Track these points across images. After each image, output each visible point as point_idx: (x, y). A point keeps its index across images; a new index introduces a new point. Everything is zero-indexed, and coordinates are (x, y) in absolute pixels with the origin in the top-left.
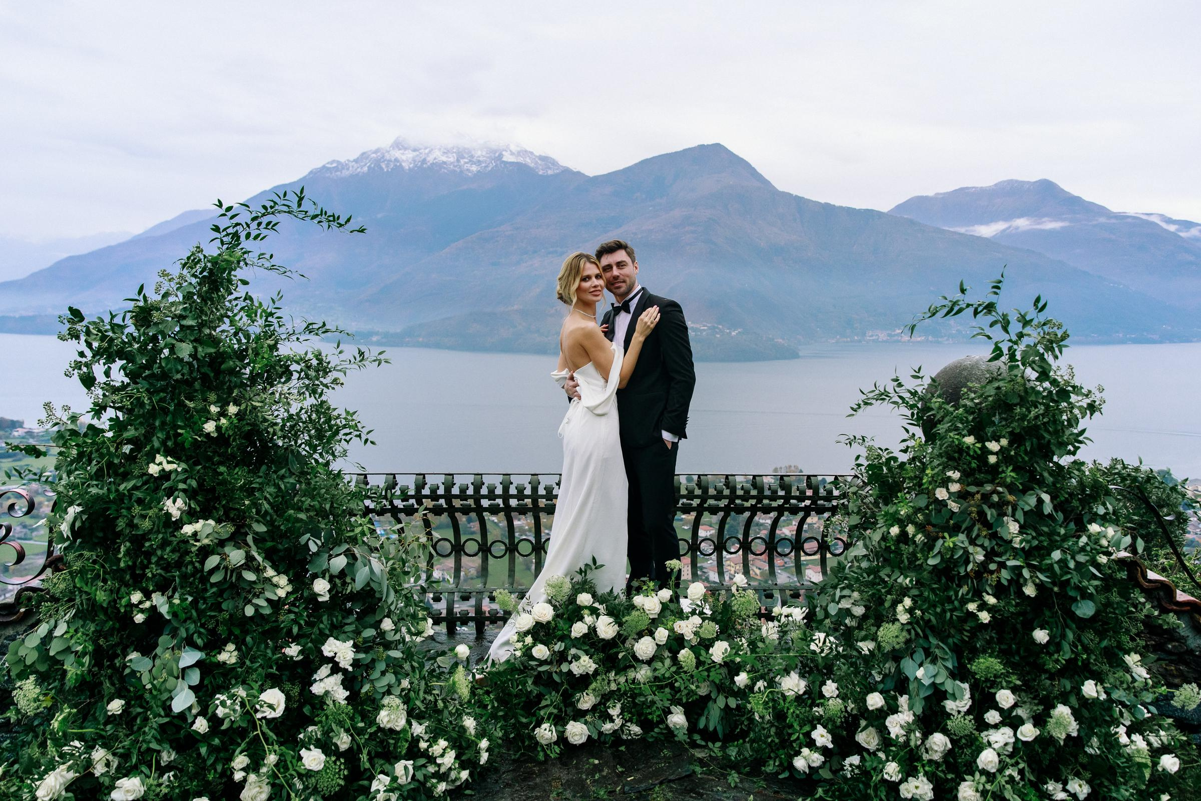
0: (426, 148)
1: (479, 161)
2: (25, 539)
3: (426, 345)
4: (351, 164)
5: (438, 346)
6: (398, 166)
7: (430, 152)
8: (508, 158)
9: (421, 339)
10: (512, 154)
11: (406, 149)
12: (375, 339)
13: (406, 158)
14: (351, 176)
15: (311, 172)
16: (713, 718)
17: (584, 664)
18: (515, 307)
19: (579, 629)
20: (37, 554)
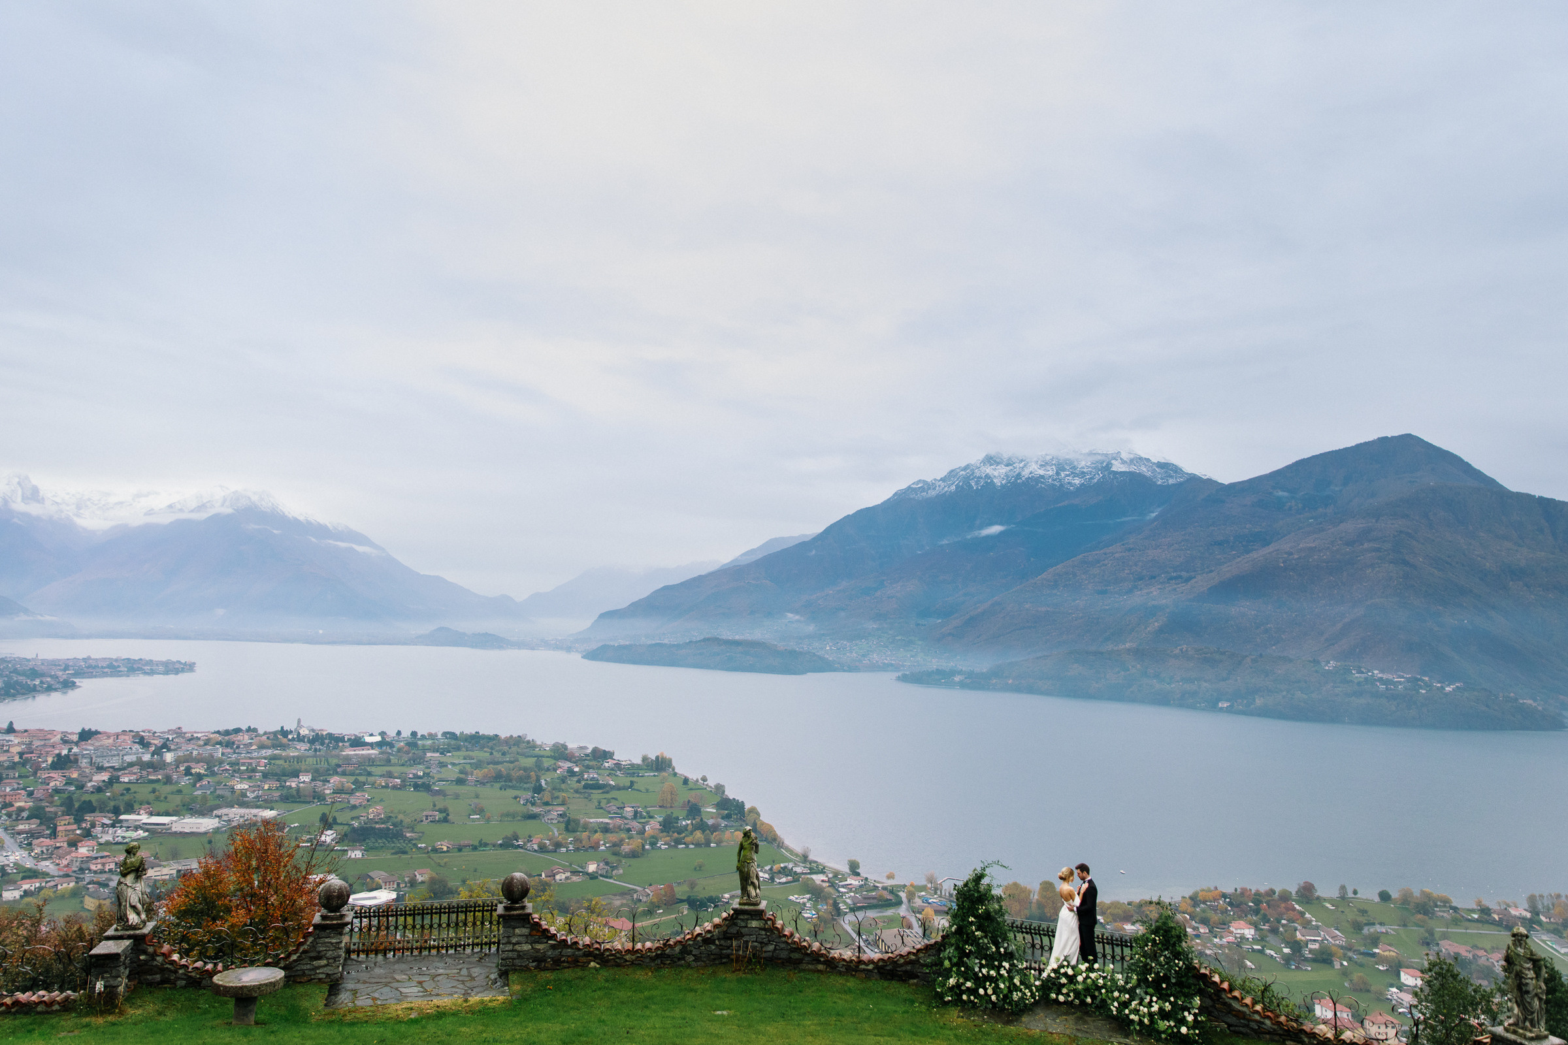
0: (1022, 461)
1: (1083, 473)
2: (606, 877)
3: (1018, 689)
4: (938, 484)
5: (1030, 690)
6: (989, 483)
7: (1025, 465)
8: (1118, 467)
9: (1010, 681)
10: (1123, 462)
11: (998, 464)
12: (957, 679)
13: (998, 474)
14: (938, 496)
15: (895, 494)
16: (1097, 1001)
17: (1064, 980)
18: (1128, 645)
19: (1062, 971)
20: (615, 895)
